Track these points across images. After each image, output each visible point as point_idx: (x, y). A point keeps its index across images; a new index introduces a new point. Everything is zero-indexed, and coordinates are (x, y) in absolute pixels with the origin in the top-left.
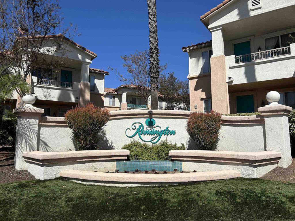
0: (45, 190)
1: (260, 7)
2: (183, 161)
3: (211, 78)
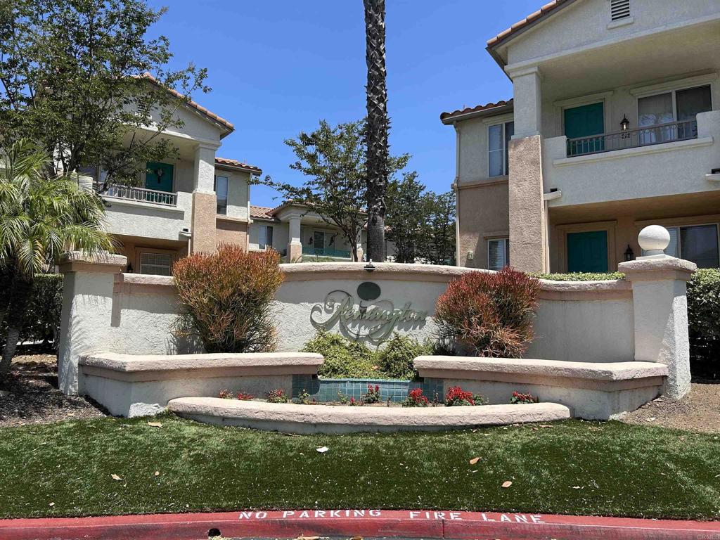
1: (630, 24)
2: (445, 382)
3: (510, 189)
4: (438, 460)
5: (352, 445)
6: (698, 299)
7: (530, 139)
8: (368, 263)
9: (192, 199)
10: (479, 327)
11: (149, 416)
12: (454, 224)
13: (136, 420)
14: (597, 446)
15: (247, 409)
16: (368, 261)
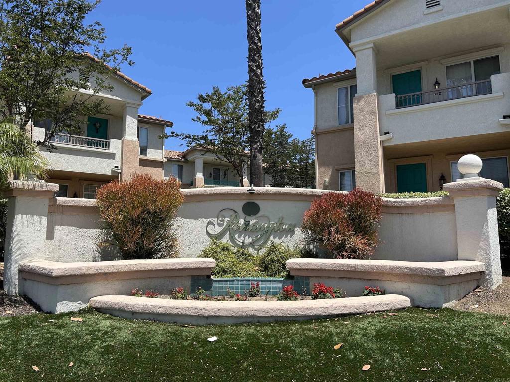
1: (441, 11)
2: (311, 279)
3: (355, 133)
4: (308, 346)
5: (237, 335)
6: (504, 211)
7: (369, 96)
8: (250, 188)
9: (121, 145)
10: (336, 236)
11: (73, 312)
12: (314, 161)
13: (62, 315)
14: (437, 331)
15: (152, 306)
16: (250, 186)
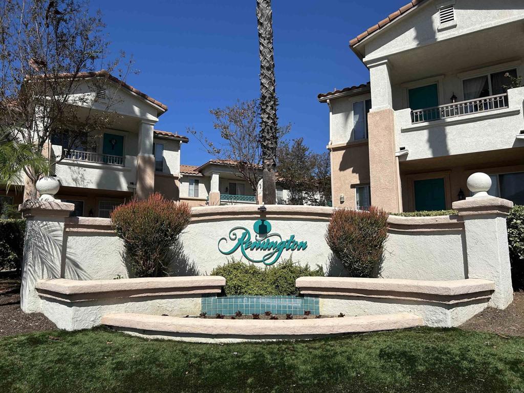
0: (75, 349)
1: (454, 26)
3: (370, 148)
7: (384, 111)
11: (86, 330)
